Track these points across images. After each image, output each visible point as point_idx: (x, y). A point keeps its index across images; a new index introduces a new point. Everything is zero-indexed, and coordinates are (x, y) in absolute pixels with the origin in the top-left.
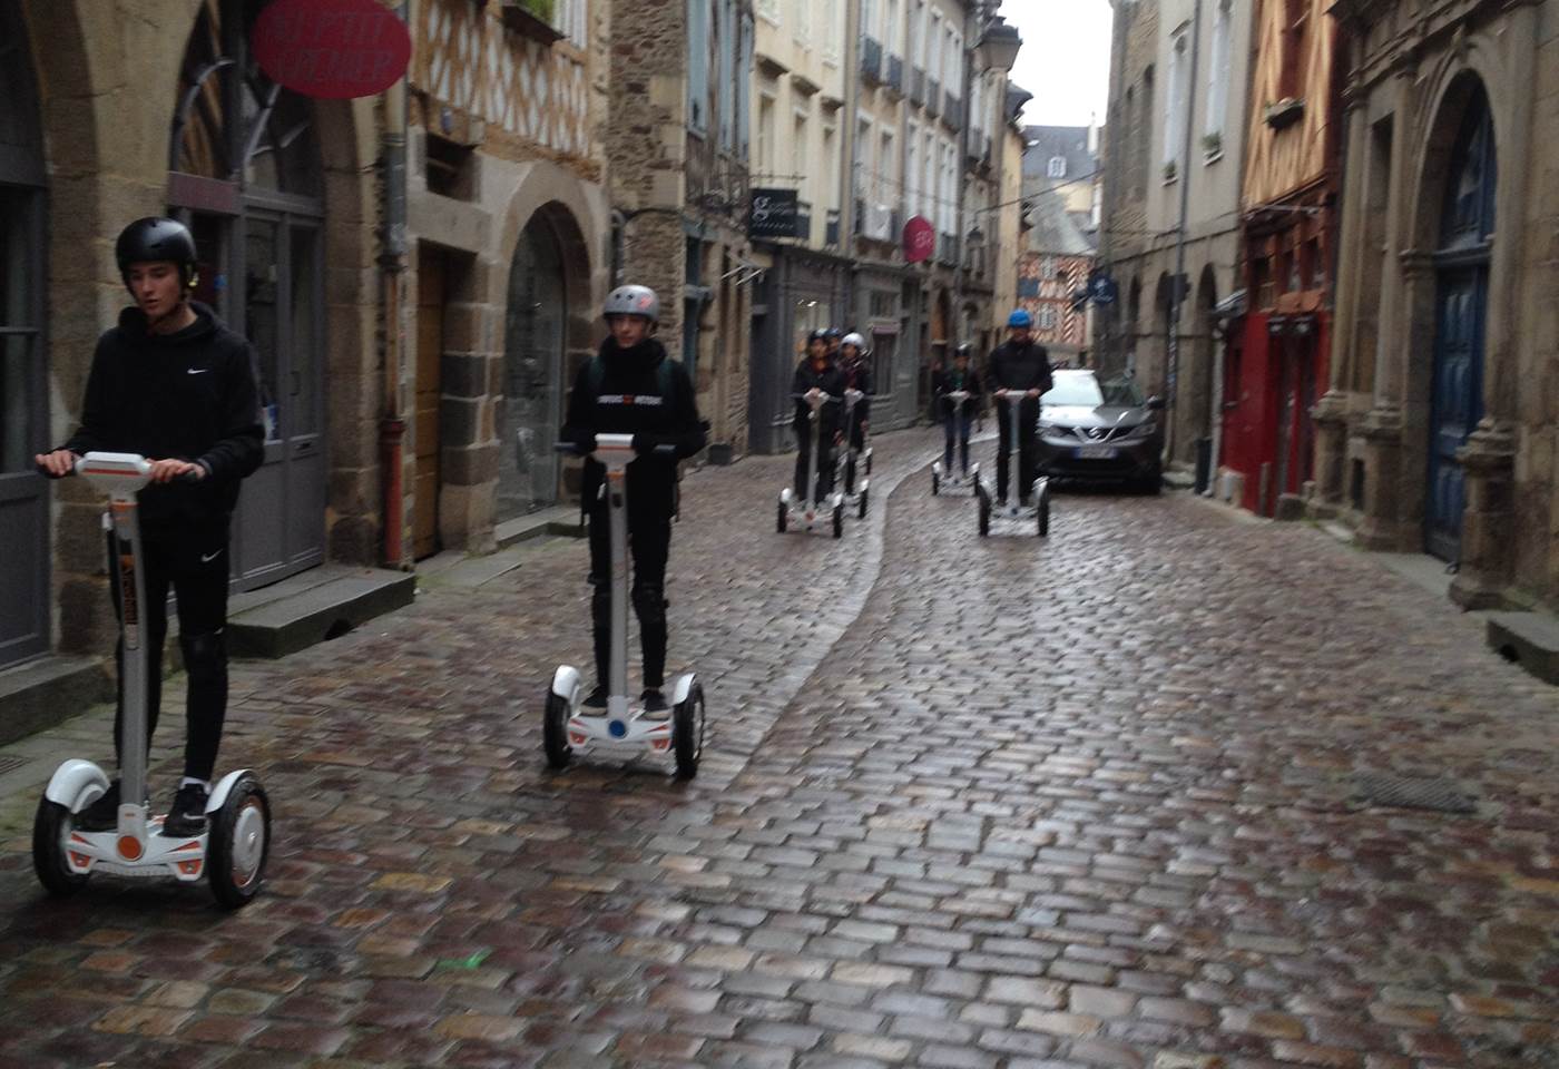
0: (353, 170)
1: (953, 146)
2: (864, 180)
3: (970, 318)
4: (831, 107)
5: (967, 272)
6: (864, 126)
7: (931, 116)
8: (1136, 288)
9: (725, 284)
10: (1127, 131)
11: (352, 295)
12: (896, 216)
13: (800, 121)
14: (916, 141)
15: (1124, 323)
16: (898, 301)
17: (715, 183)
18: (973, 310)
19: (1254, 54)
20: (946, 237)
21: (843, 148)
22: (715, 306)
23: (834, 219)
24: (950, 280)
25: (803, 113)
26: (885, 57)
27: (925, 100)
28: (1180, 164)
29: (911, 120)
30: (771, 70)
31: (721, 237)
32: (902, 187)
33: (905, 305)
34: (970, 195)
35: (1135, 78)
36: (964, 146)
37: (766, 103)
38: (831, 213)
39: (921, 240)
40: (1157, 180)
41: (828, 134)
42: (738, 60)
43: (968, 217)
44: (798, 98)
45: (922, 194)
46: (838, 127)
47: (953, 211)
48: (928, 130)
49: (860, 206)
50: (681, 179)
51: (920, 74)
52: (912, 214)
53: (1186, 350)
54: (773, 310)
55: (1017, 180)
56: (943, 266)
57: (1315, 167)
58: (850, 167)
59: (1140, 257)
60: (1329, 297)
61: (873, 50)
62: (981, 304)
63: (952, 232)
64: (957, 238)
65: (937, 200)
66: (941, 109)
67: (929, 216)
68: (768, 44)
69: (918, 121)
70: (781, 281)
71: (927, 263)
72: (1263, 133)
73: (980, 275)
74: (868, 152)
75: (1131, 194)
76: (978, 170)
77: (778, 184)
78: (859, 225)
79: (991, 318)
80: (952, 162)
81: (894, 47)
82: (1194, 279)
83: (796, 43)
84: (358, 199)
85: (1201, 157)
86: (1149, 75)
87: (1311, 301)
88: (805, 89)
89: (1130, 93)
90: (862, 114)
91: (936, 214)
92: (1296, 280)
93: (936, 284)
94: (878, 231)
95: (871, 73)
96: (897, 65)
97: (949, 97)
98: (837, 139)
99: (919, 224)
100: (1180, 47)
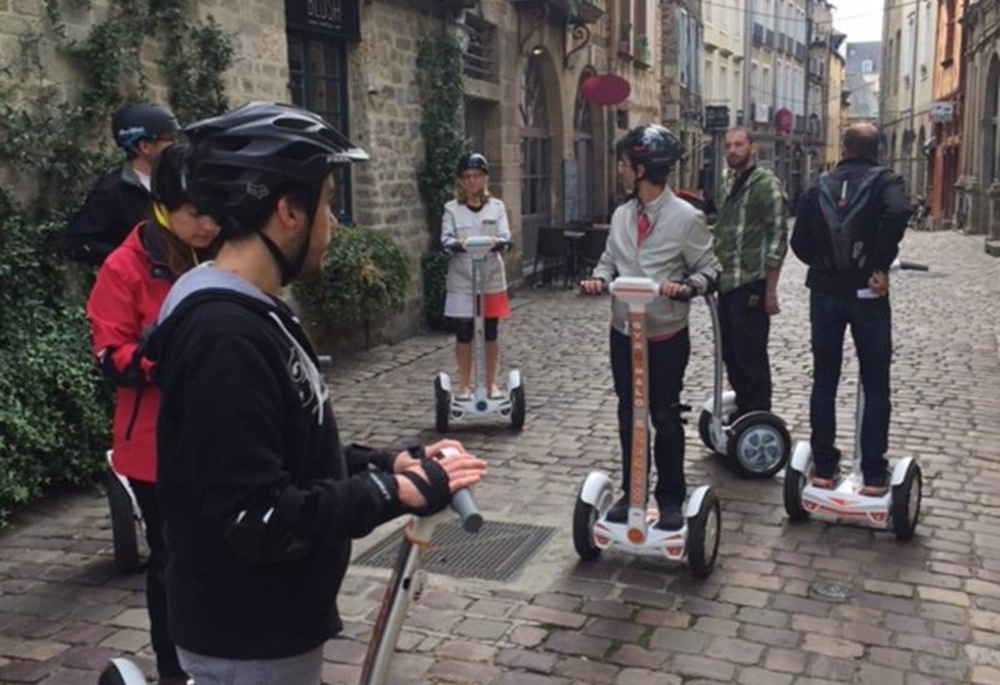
0: (602, 123)
1: (802, 69)
2: (756, 95)
3: (812, 158)
4: (738, 60)
5: (810, 134)
6: (755, 66)
7: (789, 56)
8: (894, 137)
9: (694, 151)
10: (890, 60)
11: (602, 162)
12: (771, 110)
13: (723, 69)
14: (781, 70)
15: (889, 155)
16: (774, 153)
17: (690, 107)
18: (814, 154)
19: (938, 32)
20: (798, 117)
21: (744, 80)
22: (690, 161)
23: (740, 115)
24: (801, 139)
25: (725, 65)
26: (765, 31)
27: (786, 48)
28: (911, 77)
29: (779, 60)
30: (710, 48)
31: (691, 130)
32: (775, 95)
33: (777, 153)
34: (811, 93)
35: (893, 36)
36: (807, 68)
37: (709, 63)
38: (739, 112)
39: (785, 121)
40: (902, 86)
41: (737, 73)
42: (697, 47)
43: (810, 107)
44: (723, 59)
45: (785, 98)
46: (741, 69)
47: (802, 105)
48: (788, 63)
49: (753, 107)
50: (678, 107)
51: (782, 36)
52: (780, 107)
53: (915, 166)
54: (713, 161)
55: (838, 82)
56: (796, 132)
57: (956, 84)
58: (748, 88)
59: (896, 122)
60: (961, 138)
61: (758, 29)
62: (818, 150)
63: (801, 113)
64: (804, 118)
65: (793, 101)
66: (794, 51)
67: (789, 108)
68: (709, 37)
69: (782, 60)
70: (717, 146)
71: (788, 132)
72: (941, 68)
73: (818, 135)
74: (757, 79)
75: (892, 91)
76: (816, 80)
77: (717, 104)
78: (753, 116)
79: (824, 158)
80: (801, 78)
81: (769, 24)
82: (917, 132)
83: (722, 33)
84: (602, 131)
85: (919, 77)
86: (899, 34)
87: (957, 140)
88: (726, 54)
89: (891, 42)
90: (754, 61)
91: (793, 108)
92: (952, 132)
93: (793, 142)
94: (762, 117)
95: (758, 39)
96: (770, 34)
97: (799, 45)
98: (741, 76)
99: (784, 113)
100: (911, 23)
